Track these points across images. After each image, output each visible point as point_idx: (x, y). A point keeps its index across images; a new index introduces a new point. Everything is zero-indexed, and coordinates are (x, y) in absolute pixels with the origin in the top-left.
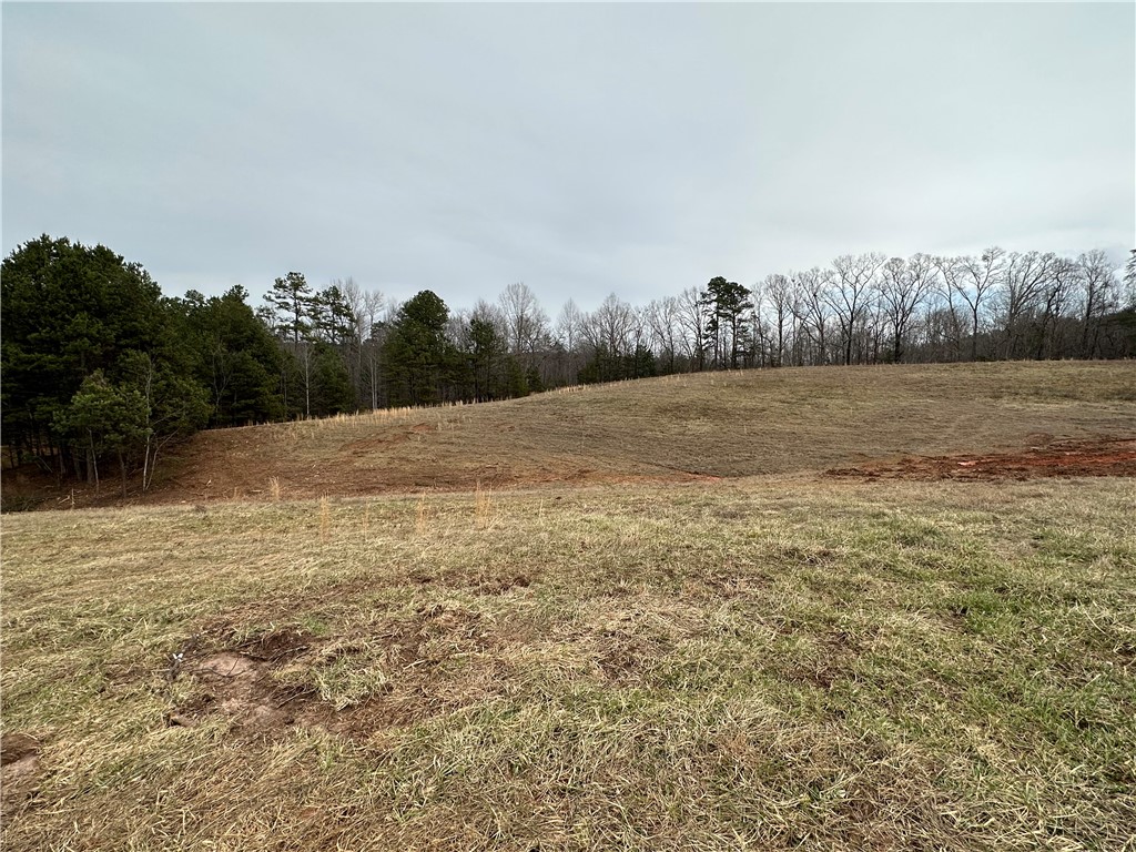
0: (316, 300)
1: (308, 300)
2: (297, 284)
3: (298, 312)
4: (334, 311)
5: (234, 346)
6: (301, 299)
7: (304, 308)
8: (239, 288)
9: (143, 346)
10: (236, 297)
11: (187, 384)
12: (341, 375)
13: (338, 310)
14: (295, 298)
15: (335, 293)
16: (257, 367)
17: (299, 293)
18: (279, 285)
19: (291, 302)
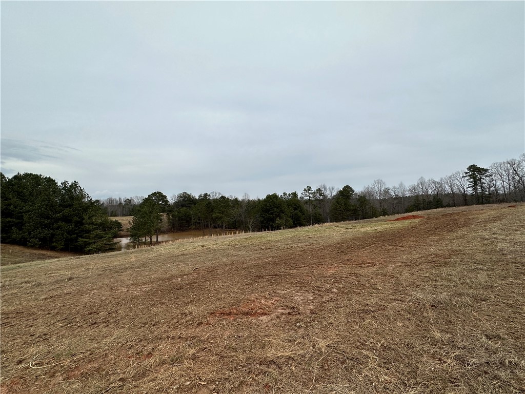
0: (314, 193)
1: (312, 193)
2: (309, 189)
3: (310, 197)
4: (319, 195)
5: (295, 209)
6: (310, 193)
7: (311, 196)
8: (296, 192)
9: (283, 213)
10: (295, 194)
11: (289, 219)
12: (320, 214)
13: (320, 195)
14: (309, 193)
15: (319, 190)
16: (300, 214)
17: (310, 192)
18: (305, 190)
19: (308, 194)
